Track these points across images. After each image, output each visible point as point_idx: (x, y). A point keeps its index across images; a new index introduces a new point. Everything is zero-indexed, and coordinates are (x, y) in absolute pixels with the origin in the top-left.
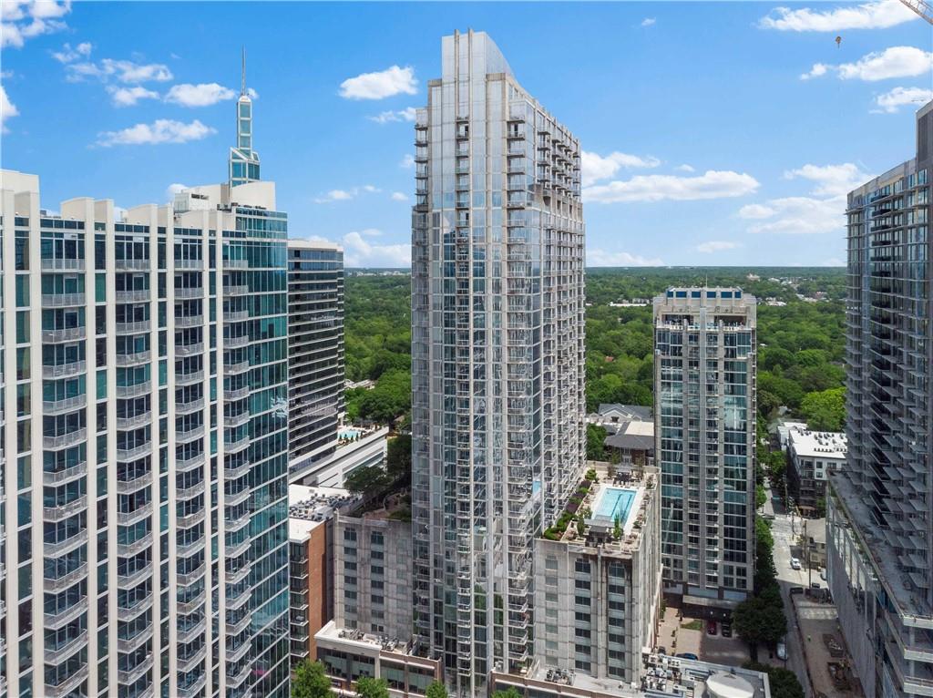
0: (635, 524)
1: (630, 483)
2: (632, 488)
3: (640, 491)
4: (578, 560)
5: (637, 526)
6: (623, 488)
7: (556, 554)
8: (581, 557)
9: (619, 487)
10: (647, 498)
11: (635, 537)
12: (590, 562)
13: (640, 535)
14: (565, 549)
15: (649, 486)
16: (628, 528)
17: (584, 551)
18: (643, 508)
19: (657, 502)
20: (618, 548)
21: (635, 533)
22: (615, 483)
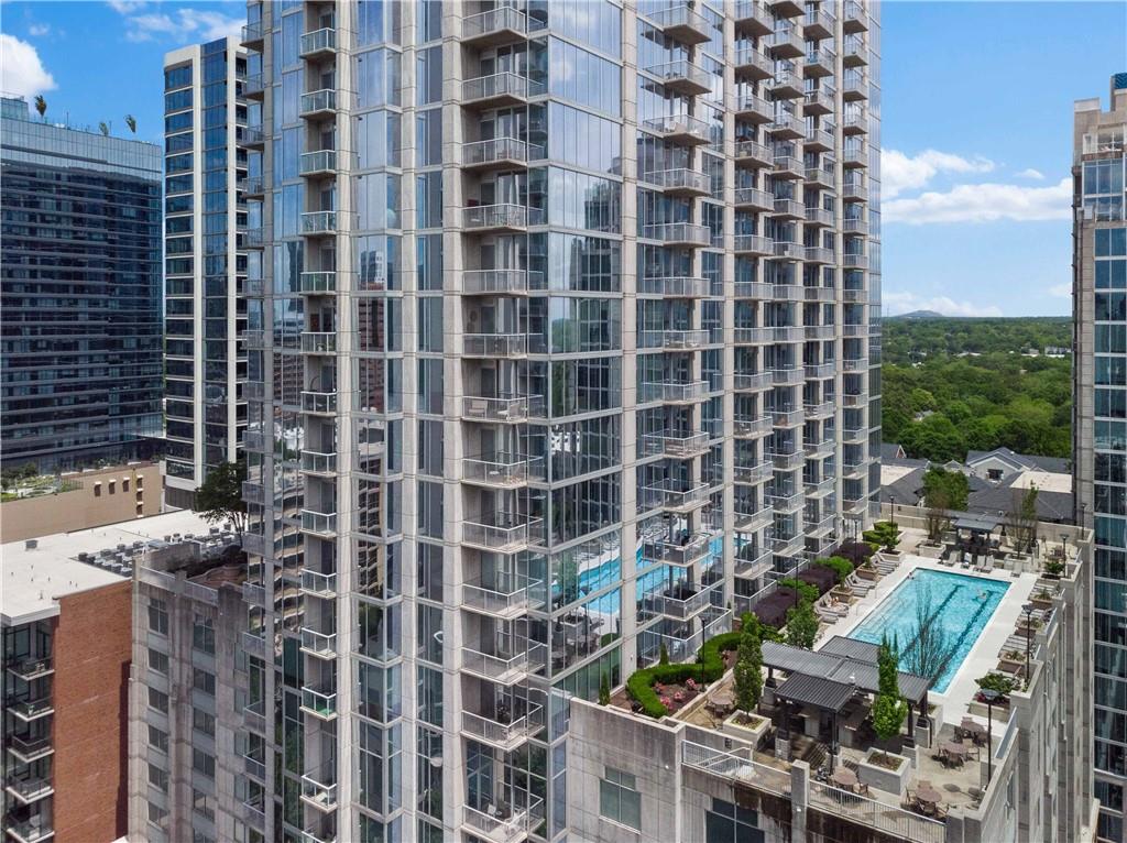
0: (984, 683)
1: (991, 559)
2: (997, 574)
3: (1022, 584)
4: (717, 803)
5: (993, 693)
6: (969, 572)
7: (634, 767)
8: (728, 797)
9: (957, 568)
10: (1041, 601)
11: (981, 739)
12: (764, 823)
13: (999, 730)
14: (668, 756)
15: (1054, 570)
16: (953, 701)
17: (745, 774)
18: (1027, 629)
19: (1078, 622)
20: (893, 785)
21: (981, 721)
22: (945, 556)
